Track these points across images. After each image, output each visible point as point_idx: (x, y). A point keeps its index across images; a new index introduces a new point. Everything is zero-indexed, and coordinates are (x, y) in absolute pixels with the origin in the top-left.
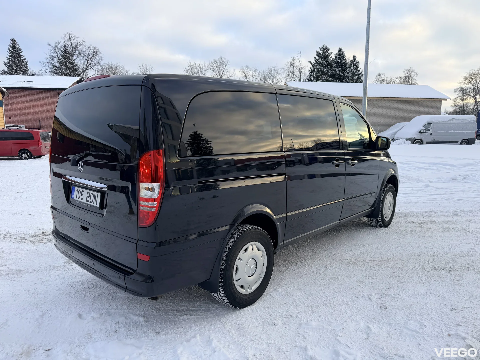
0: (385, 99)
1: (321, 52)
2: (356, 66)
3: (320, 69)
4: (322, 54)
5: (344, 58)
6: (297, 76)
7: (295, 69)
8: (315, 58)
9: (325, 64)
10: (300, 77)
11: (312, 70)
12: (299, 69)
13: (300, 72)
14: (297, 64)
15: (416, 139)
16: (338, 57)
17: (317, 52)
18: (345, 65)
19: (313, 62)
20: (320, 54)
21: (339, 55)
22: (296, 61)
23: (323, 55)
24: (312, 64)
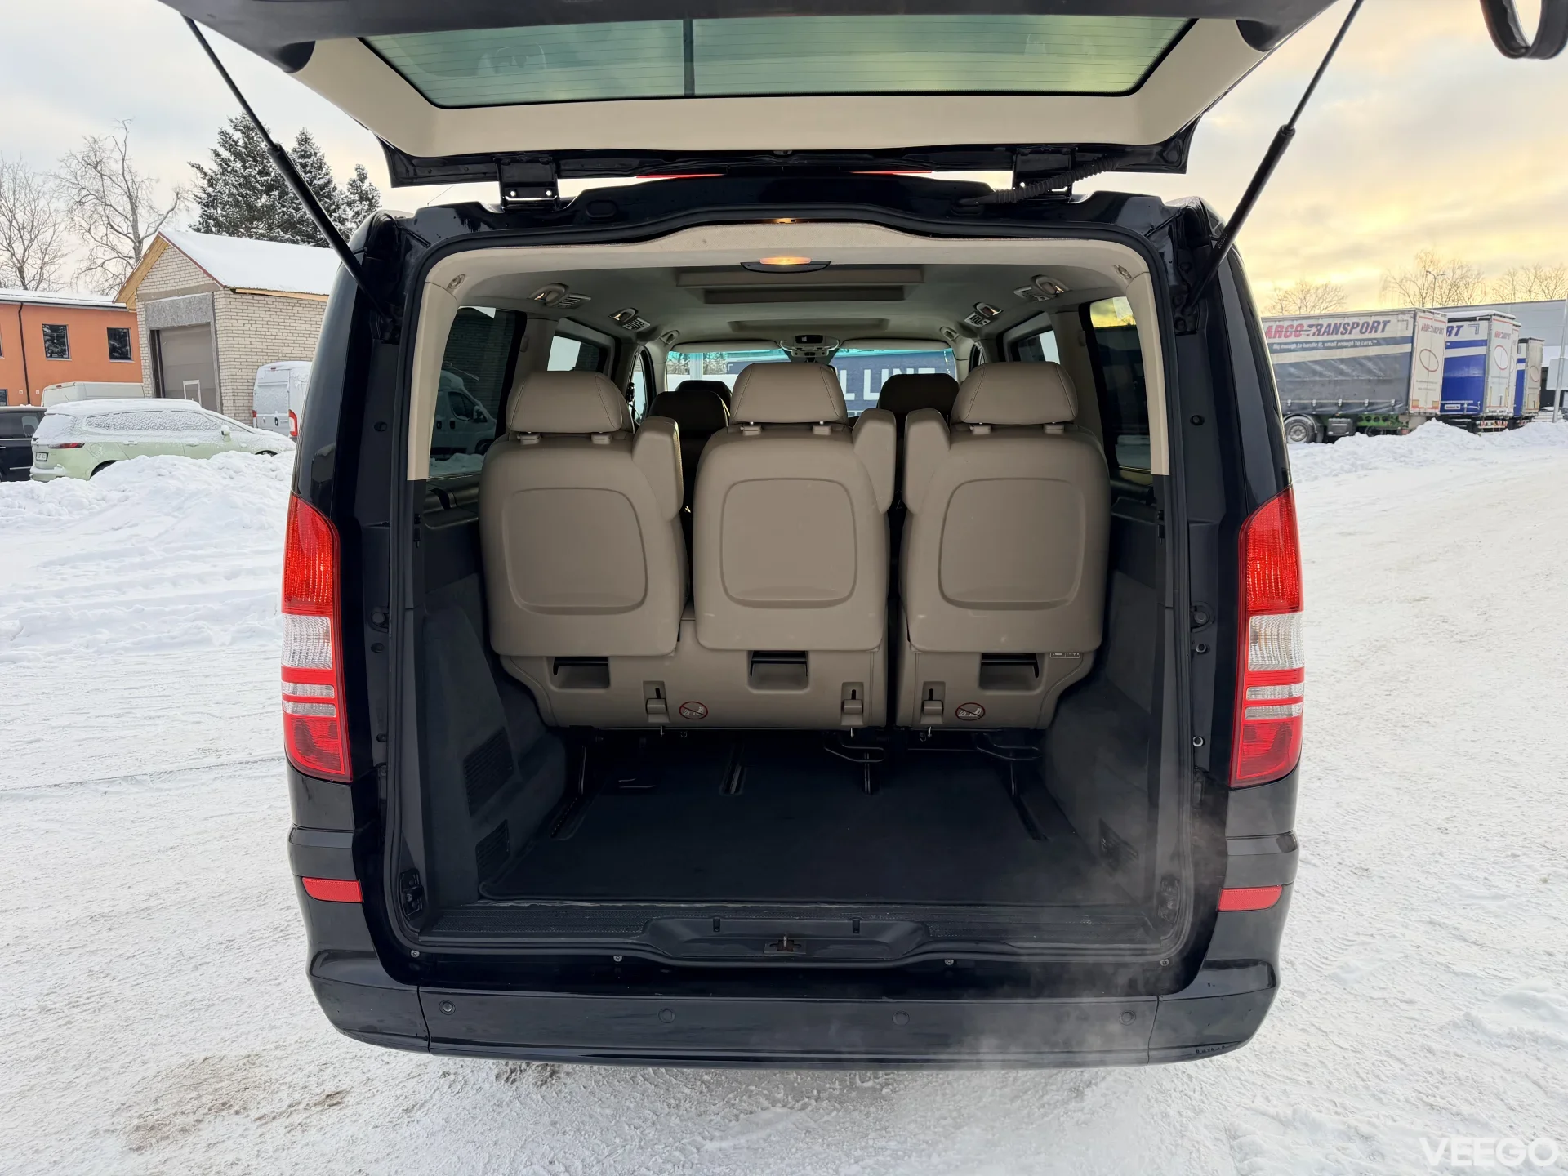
1: (237, 136)
2: (367, 199)
3: (242, 196)
4: (241, 143)
5: (320, 168)
6: (120, 209)
7: (108, 183)
8: (217, 154)
9: (257, 181)
10: (134, 213)
11: (209, 195)
12: (123, 185)
13: (130, 197)
14: (113, 166)
16: (301, 163)
17: (223, 133)
18: (329, 192)
19: (211, 166)
20: (236, 142)
21: (302, 157)
22: (108, 153)
23: (246, 148)
24: (205, 174)
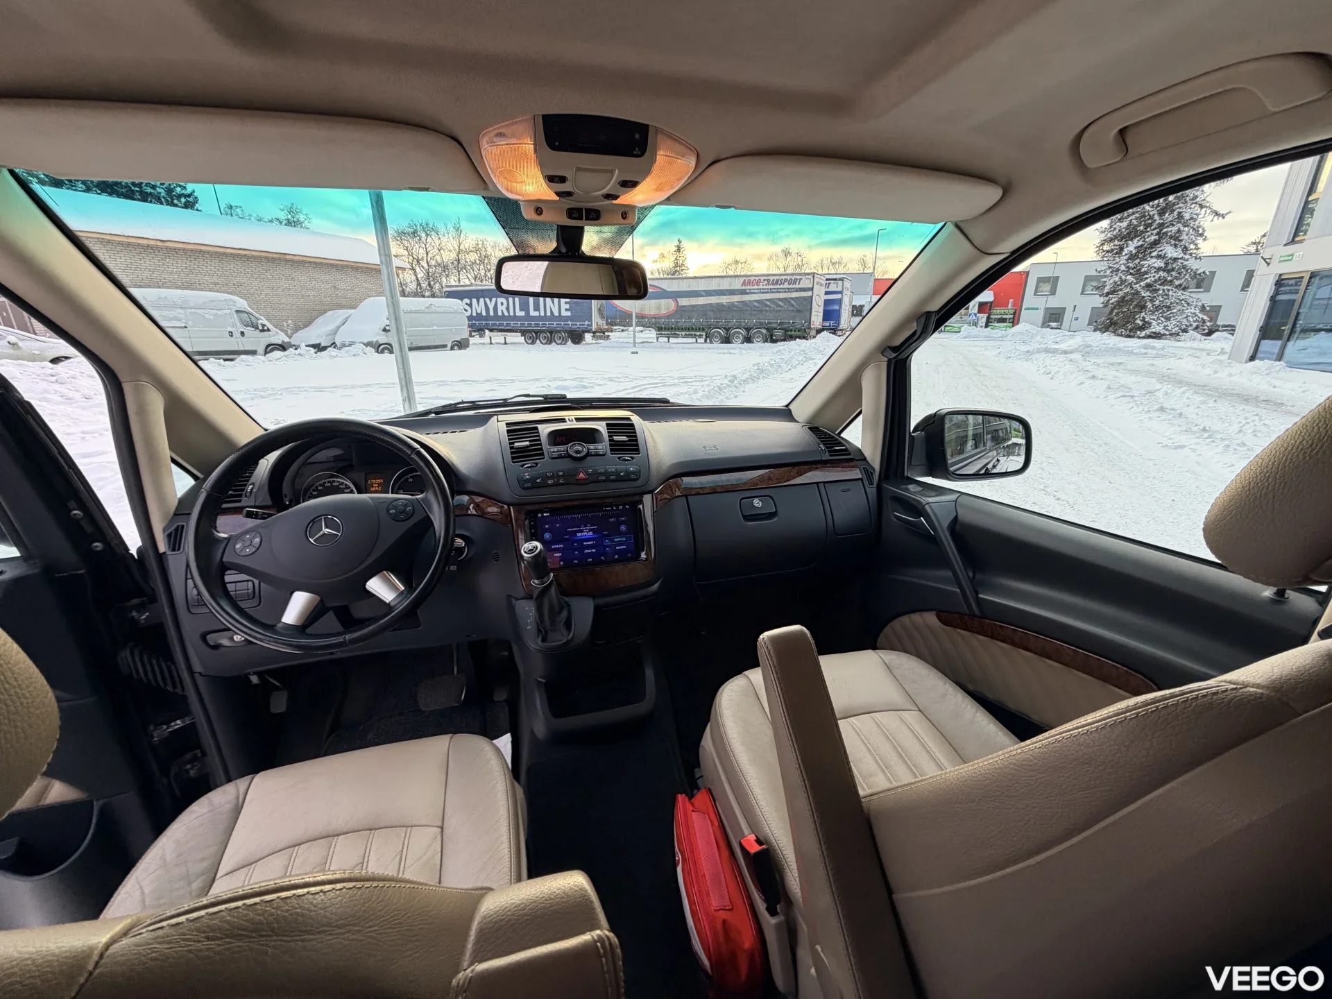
0: (288, 257)
15: (381, 343)
